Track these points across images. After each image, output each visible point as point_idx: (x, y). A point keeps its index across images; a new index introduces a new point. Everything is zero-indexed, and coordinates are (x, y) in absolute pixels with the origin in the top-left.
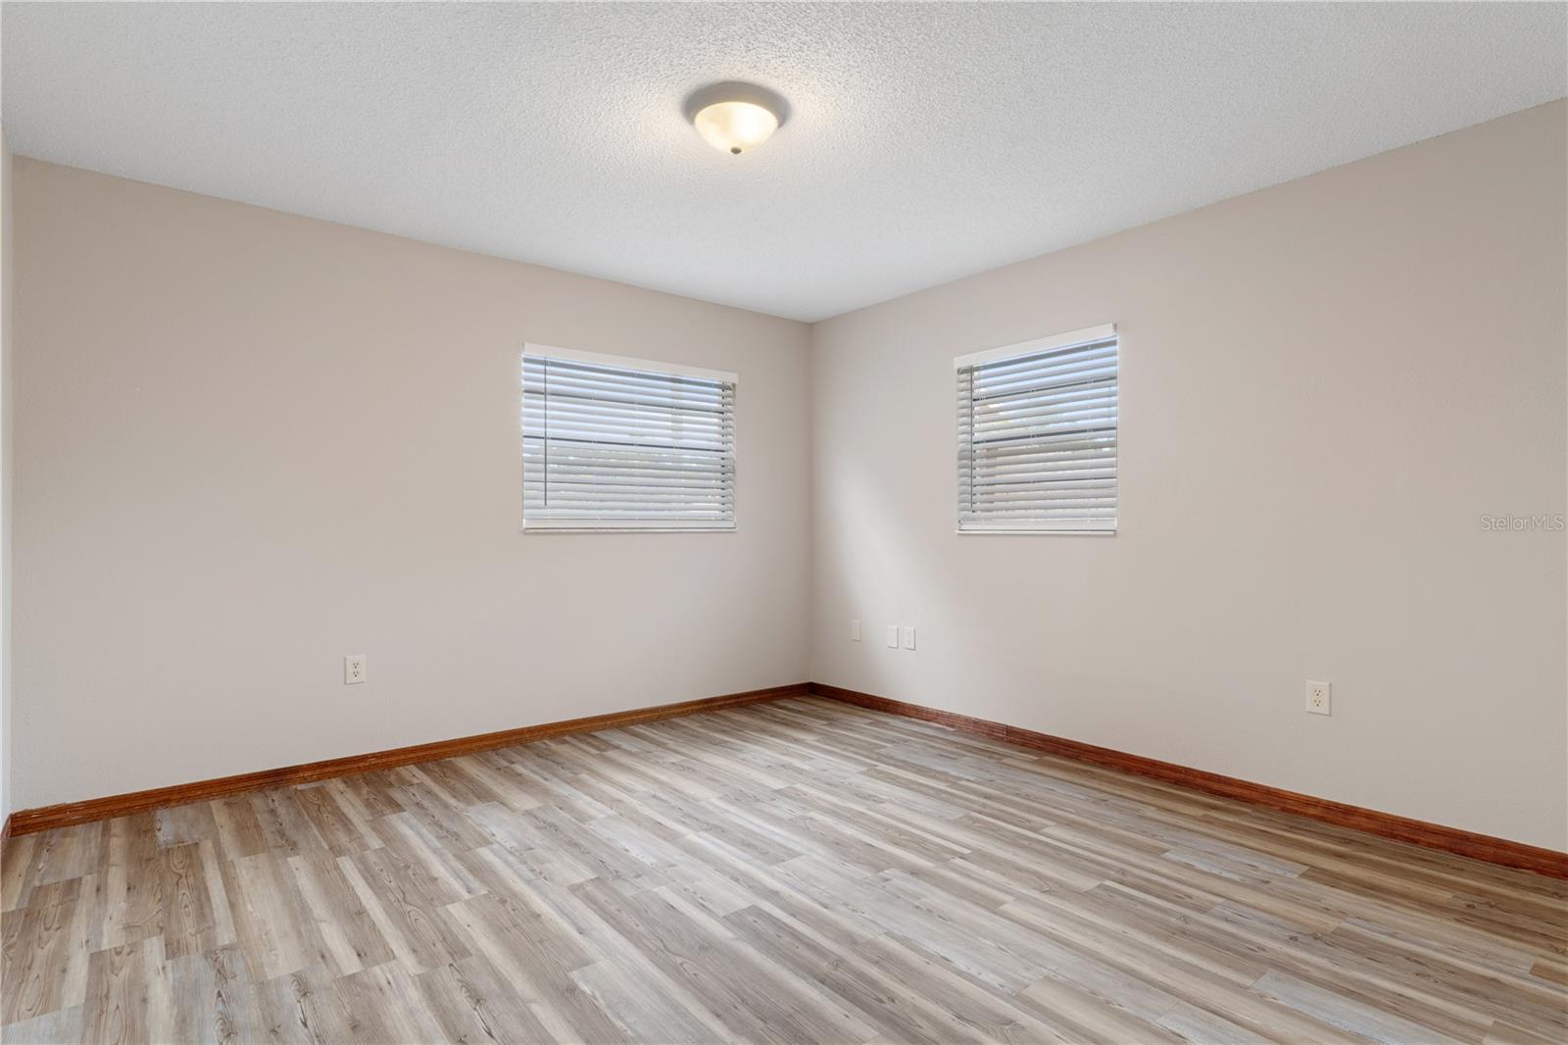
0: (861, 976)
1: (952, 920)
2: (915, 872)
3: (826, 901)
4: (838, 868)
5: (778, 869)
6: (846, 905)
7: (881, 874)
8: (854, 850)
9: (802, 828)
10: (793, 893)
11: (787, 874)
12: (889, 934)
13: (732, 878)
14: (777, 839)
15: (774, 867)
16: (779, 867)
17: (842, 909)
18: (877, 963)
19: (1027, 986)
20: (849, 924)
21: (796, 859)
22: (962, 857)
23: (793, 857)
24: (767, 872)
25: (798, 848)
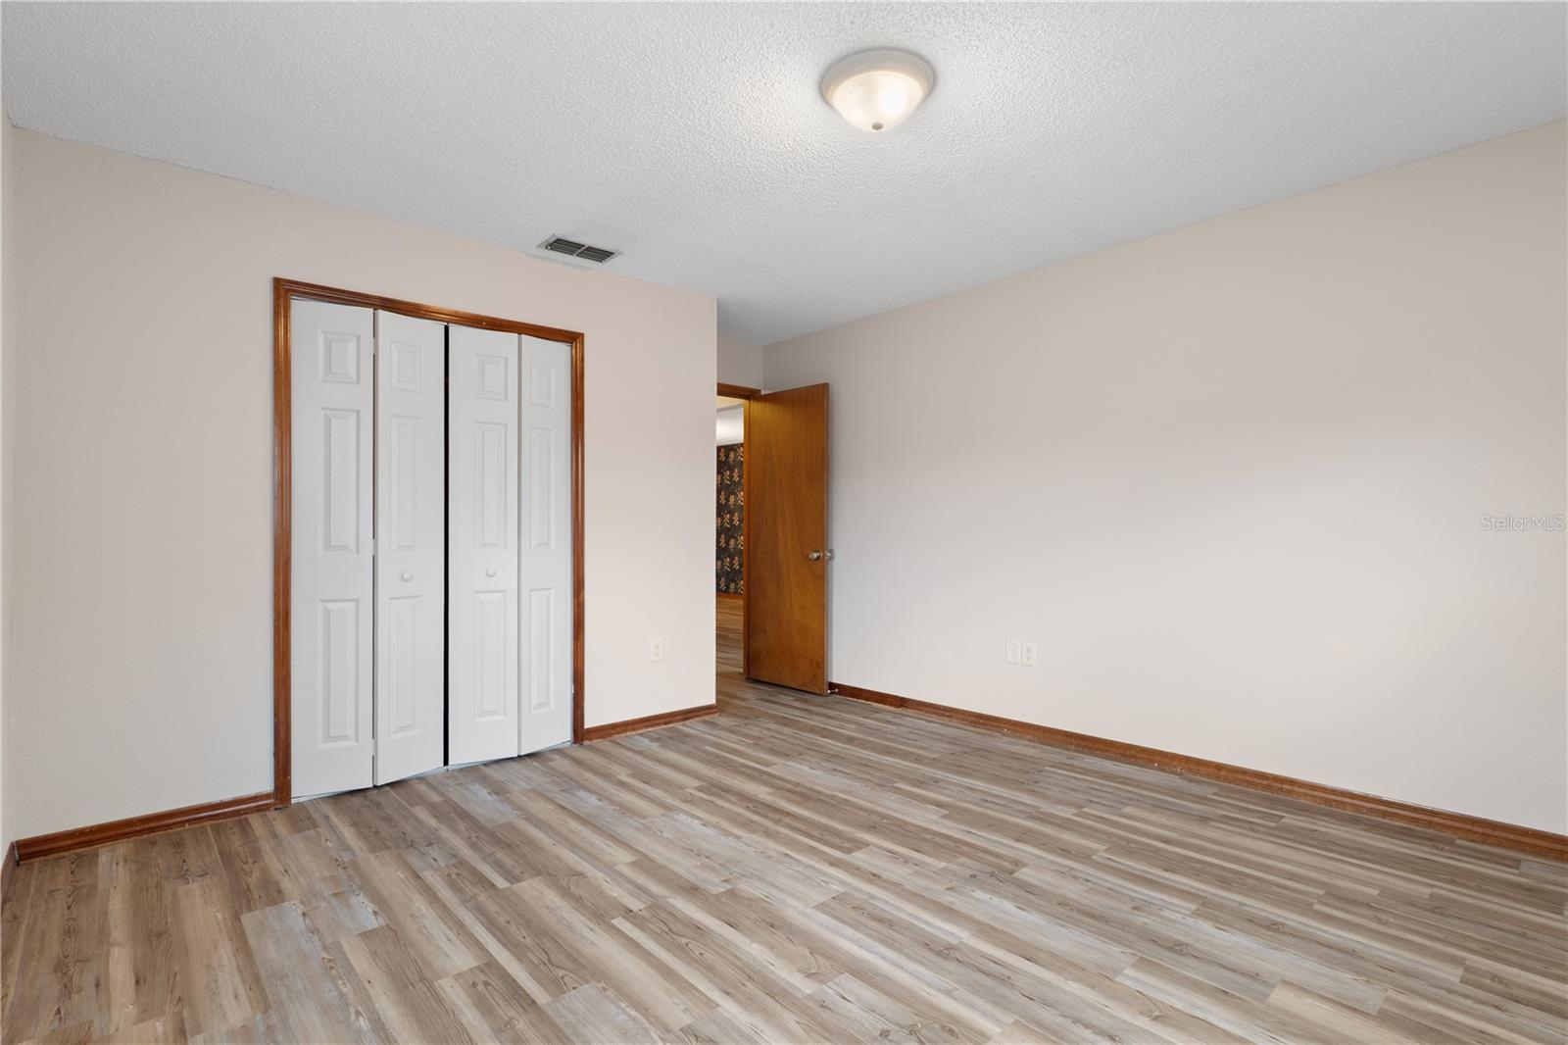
0: (764, 816)
1: (684, 848)
2: (693, 891)
3: (786, 859)
4: (773, 891)
5: (837, 888)
6: (769, 857)
7: (729, 887)
8: (754, 915)
9: (823, 955)
10: (816, 865)
11: (826, 883)
12: (738, 837)
13: (880, 877)
14: (849, 931)
15: (842, 890)
16: (837, 891)
17: (772, 854)
18: (752, 822)
19: (662, 815)
20: (771, 844)
21: (820, 902)
22: (628, 913)
23: (824, 904)
24: (848, 884)
25: (821, 917)
